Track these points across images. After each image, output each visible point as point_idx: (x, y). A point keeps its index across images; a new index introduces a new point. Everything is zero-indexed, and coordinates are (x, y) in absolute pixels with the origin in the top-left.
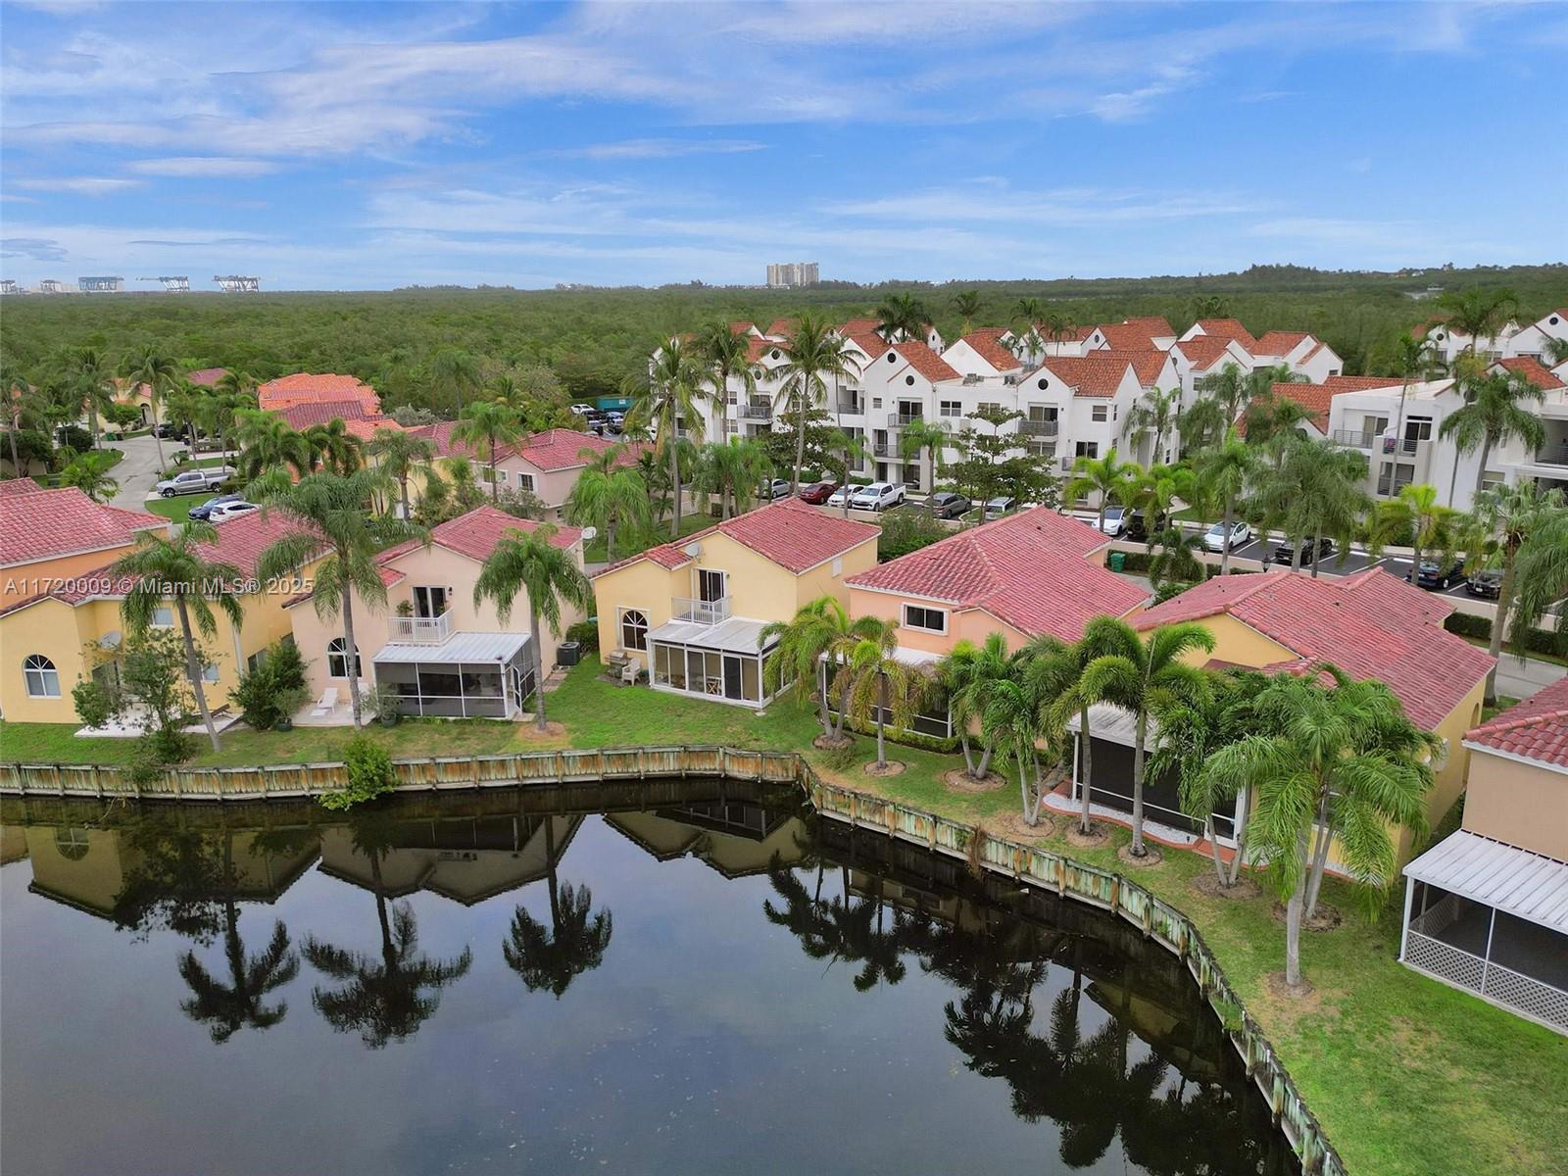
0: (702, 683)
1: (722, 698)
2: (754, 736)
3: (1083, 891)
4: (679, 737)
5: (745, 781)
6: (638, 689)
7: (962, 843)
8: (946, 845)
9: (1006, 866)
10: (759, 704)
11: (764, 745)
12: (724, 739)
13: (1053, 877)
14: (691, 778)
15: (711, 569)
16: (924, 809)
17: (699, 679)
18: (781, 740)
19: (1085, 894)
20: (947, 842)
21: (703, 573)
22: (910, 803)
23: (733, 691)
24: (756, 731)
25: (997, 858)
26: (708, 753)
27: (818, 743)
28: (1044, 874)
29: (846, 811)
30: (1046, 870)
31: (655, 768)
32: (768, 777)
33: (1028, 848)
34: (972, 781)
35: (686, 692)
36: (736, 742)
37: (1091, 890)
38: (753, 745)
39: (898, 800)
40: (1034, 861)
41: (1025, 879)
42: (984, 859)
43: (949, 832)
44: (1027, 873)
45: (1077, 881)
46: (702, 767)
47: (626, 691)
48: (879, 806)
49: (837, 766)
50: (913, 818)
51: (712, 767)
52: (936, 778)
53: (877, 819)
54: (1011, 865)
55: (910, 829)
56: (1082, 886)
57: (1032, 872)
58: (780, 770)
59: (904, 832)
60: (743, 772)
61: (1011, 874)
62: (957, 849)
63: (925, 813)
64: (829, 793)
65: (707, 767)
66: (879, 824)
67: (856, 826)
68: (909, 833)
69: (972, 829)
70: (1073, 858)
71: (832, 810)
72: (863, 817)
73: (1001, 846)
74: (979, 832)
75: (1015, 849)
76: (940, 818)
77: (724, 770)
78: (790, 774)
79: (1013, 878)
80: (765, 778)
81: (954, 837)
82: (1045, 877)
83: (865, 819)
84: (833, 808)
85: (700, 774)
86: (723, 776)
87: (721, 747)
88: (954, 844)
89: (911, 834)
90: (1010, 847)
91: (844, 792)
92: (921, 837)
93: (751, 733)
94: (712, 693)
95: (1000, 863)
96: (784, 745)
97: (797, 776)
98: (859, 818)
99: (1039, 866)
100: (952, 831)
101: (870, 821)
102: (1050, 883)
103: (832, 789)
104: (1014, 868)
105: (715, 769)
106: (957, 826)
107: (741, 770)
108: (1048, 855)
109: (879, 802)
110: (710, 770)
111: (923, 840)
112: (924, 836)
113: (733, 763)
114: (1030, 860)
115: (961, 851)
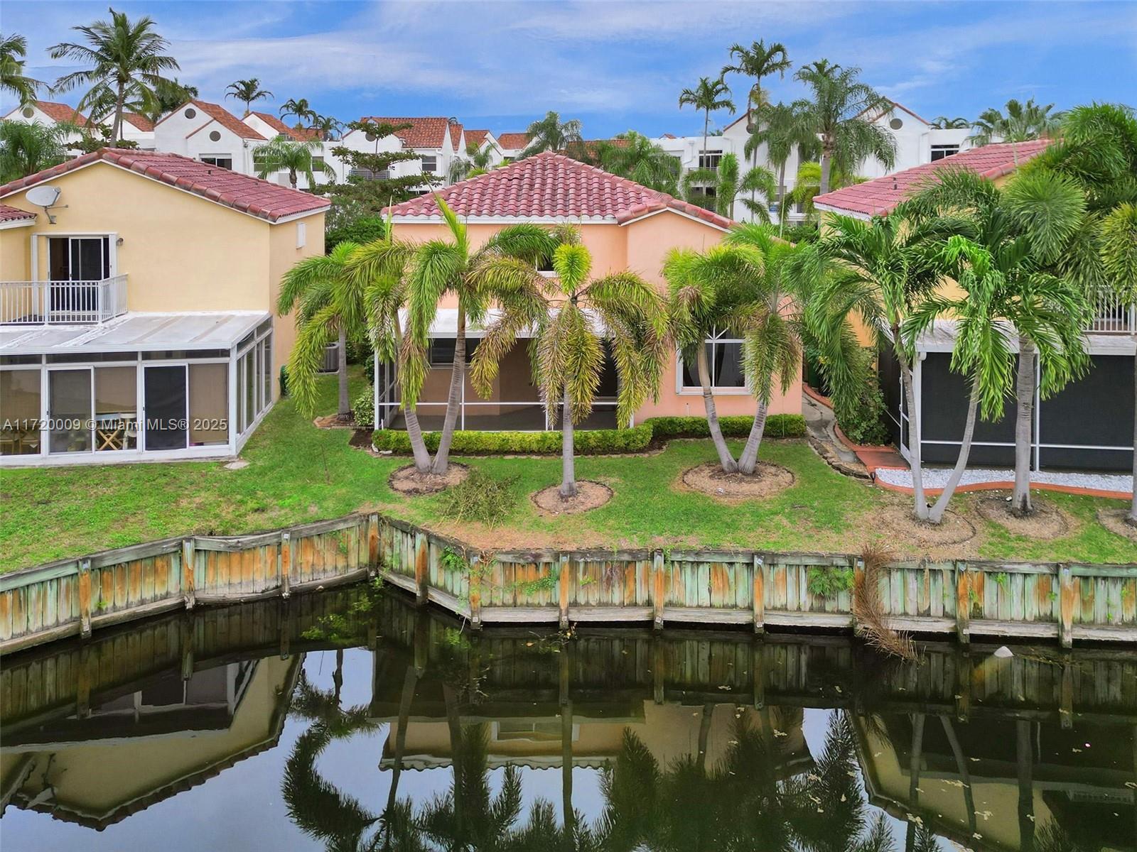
1: (141, 454)
2: (252, 504)
3: (1100, 618)
4: (65, 544)
5: (250, 601)
7: (821, 597)
8: (784, 608)
9: (927, 614)
10: (230, 449)
11: (281, 513)
12: (183, 525)
13: (1034, 608)
14: (103, 632)
16: (727, 545)
18: (319, 499)
19: (1107, 624)
20: (787, 601)
22: (694, 540)
24: (252, 493)
25: (907, 605)
26: (152, 559)
27: (402, 485)
28: (1013, 610)
29: (541, 598)
30: (1016, 598)
32: (304, 580)
33: (979, 564)
34: (740, 480)
35: (45, 458)
36: (214, 524)
38: (254, 520)
39: (660, 541)
40: (990, 586)
41: (977, 629)
43: (791, 579)
44: (977, 615)
45: (1086, 604)
46: (134, 598)
50: (703, 571)
51: (160, 591)
52: (678, 490)
53: (617, 596)
54: (936, 610)
56: (1099, 611)
57: (986, 612)
58: (330, 558)
59: (682, 605)
60: (241, 583)
61: (945, 627)
62: (811, 610)
63: (737, 553)
64: (497, 569)
65: (148, 595)
66: (622, 605)
67: (571, 623)
68: (695, 604)
69: (851, 559)
70: (1074, 560)
71: (504, 605)
72: (582, 599)
73: (911, 577)
74: (866, 558)
75: (948, 575)
76: (774, 555)
77: (192, 591)
78: (353, 561)
79: (952, 637)
80: (295, 584)
81: (804, 586)
82: (1016, 611)
83: (587, 604)
84: (509, 598)
85: (129, 616)
86: (189, 606)
87: (188, 540)
88: (806, 600)
89: (699, 606)
90: (933, 572)
91: (537, 556)
92: (724, 607)
93: (242, 502)
94: (108, 448)
95: (911, 610)
96: (330, 504)
97: (377, 561)
98: (574, 604)
99: (1001, 593)
100: (798, 576)
101: (601, 605)
102: (1030, 623)
103: (509, 559)
104: (946, 615)
105: (167, 596)
106: (812, 562)
107: (236, 580)
108: (1025, 568)
109: (626, 557)
110: (155, 599)
111: (733, 611)
112: (732, 602)
113: (215, 568)
114: (981, 588)
115: (822, 610)
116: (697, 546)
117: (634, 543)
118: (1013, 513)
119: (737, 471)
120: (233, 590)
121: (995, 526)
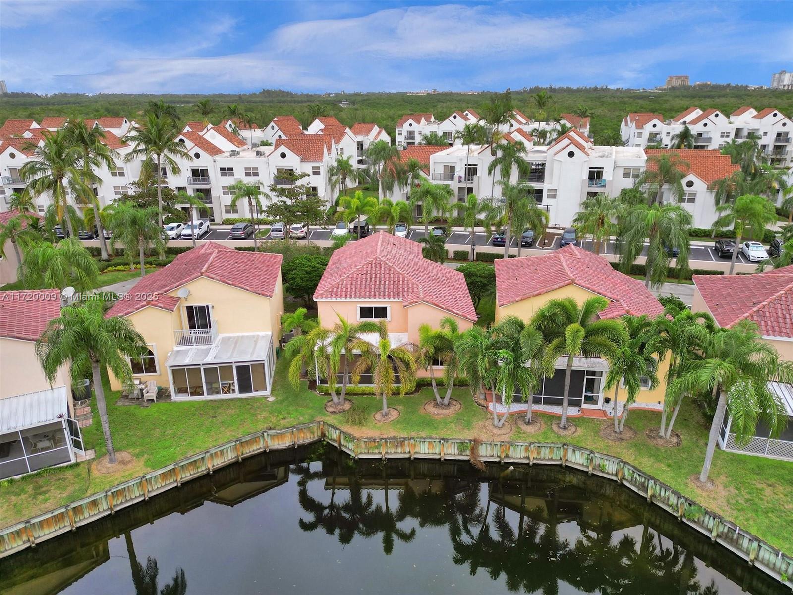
0: (218, 388)
1: (237, 395)
2: (281, 417)
3: (542, 458)
5: (285, 450)
6: (163, 405)
7: (462, 451)
8: (450, 454)
9: (493, 456)
10: (267, 392)
12: (262, 426)
13: (523, 455)
14: (245, 460)
15: (196, 304)
16: (433, 436)
17: (214, 385)
18: (303, 415)
19: (544, 459)
20: (451, 452)
21: (190, 309)
22: (423, 435)
23: (245, 388)
25: (487, 454)
26: (255, 440)
28: (518, 455)
29: (376, 451)
30: (519, 451)
32: (301, 442)
33: (508, 443)
34: (442, 408)
35: (206, 397)
36: (270, 425)
37: (549, 456)
38: (283, 423)
39: (413, 434)
40: (511, 448)
41: (506, 460)
42: (478, 456)
43: (452, 446)
44: (507, 456)
45: (538, 453)
46: (251, 450)
47: (153, 409)
48: (401, 442)
50: (426, 443)
51: (258, 447)
52: (422, 412)
53: (400, 450)
54: (495, 455)
55: (424, 451)
56: (542, 456)
57: (510, 455)
58: (308, 435)
59: (420, 453)
60: (282, 444)
61: (497, 460)
62: (459, 454)
63: (436, 439)
64: (363, 443)
65: (255, 448)
66: (401, 453)
67: (386, 458)
68: (423, 453)
69: (470, 441)
70: (536, 441)
71: (365, 453)
72: (389, 451)
73: (488, 446)
74: (475, 441)
75: (499, 445)
76: (447, 439)
77: (268, 447)
78: (316, 436)
79: (499, 462)
80: (298, 443)
81: (456, 448)
82: (518, 456)
83: (391, 452)
84: (366, 451)
85: (250, 455)
86: (267, 451)
87: (265, 432)
88: (457, 452)
89: (425, 453)
90: (495, 445)
91: (375, 439)
92: (432, 454)
93: (277, 416)
95: (488, 455)
96: (306, 417)
97: (323, 435)
98: (387, 453)
99: (514, 451)
100: (455, 445)
101: (395, 453)
102: (522, 459)
103: (366, 440)
104: (498, 456)
105: (260, 448)
106: (459, 441)
107: (280, 443)
108: (521, 444)
109: (402, 440)
110: (257, 450)
111: (435, 455)
112: (434, 452)
113: (274, 440)
114: (509, 449)
115: (462, 455)
117: (405, 435)
118: (525, 423)
119: (442, 404)
120: (280, 446)
121: (518, 428)
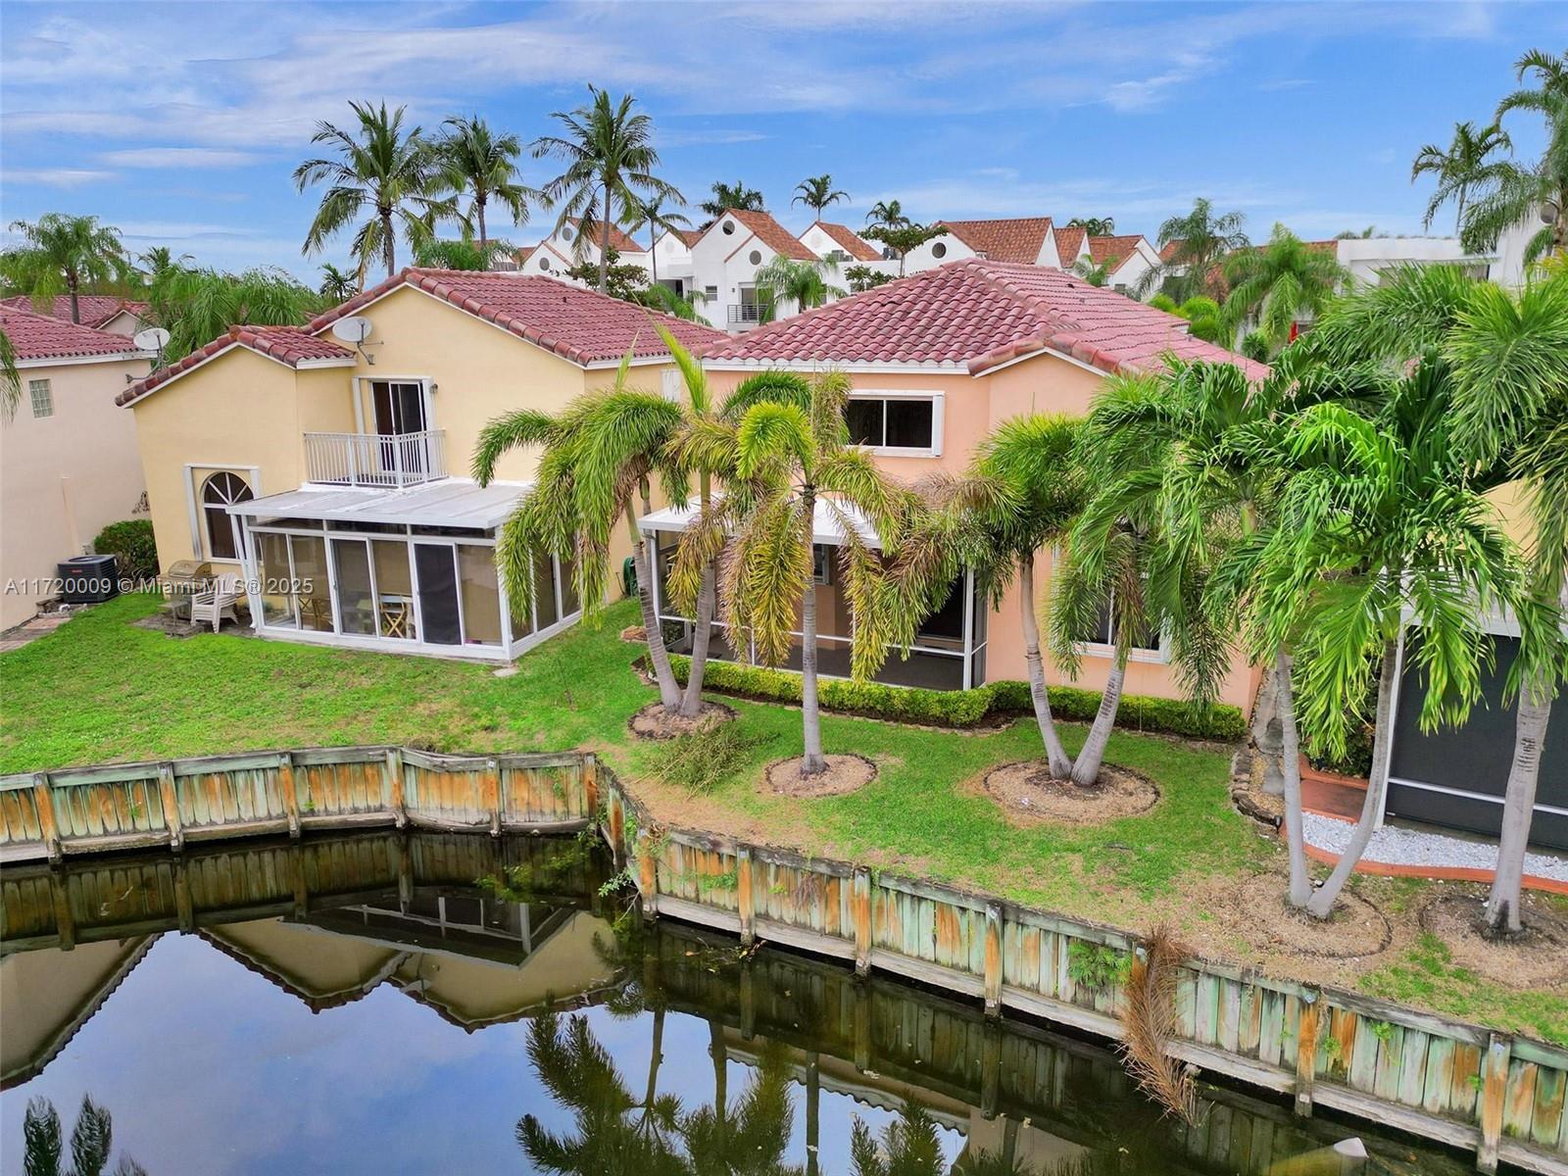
0: (369, 615)
1: (416, 645)
2: (484, 721)
4: (286, 733)
5: (459, 832)
6: (229, 641)
7: (1090, 987)
8: (1035, 990)
9: (1254, 1054)
10: (503, 650)
11: (506, 740)
12: (405, 734)
13: (1440, 1093)
14: (313, 836)
15: (396, 373)
16: (961, 882)
17: (362, 605)
20: (1040, 980)
21: (380, 388)
22: (918, 866)
23: (442, 626)
24: (490, 709)
25: (1220, 1032)
26: (360, 765)
27: (642, 724)
29: (725, 898)
30: (1411, 1069)
31: (213, 816)
32: (517, 819)
33: (1348, 999)
34: (1067, 793)
35: (335, 638)
36: (435, 737)
38: (480, 741)
39: (879, 860)
40: (1366, 1039)
41: (1332, 1100)
42: (1172, 1033)
43: (1046, 948)
44: (1337, 1077)
46: (347, 805)
47: (200, 642)
48: (825, 880)
49: (697, 777)
50: (926, 909)
51: (374, 803)
52: (967, 789)
53: (817, 917)
54: (1269, 1051)
55: (917, 943)
57: (1354, 1076)
58: (547, 800)
59: (899, 951)
60: (452, 809)
61: (1278, 1082)
62: (1074, 1001)
63: (967, 896)
64: (675, 849)
65: (361, 804)
66: (822, 932)
67: (757, 939)
68: (915, 954)
69: (1131, 939)
71: (686, 898)
72: (774, 913)
73: (1231, 992)
74: (1151, 946)
75: (1293, 1004)
76: (1019, 910)
77: (404, 808)
78: (575, 807)
79: (1286, 1100)
80: (510, 822)
81: (1064, 964)
82: (1410, 1092)
83: (781, 920)
84: (691, 891)
85: (341, 823)
86: (399, 824)
87: (392, 750)
88: (1066, 986)
89: (920, 958)
90: (1271, 995)
91: (716, 844)
92: (954, 967)
93: (476, 716)
94: (394, 635)
95: (1227, 1042)
96: (558, 734)
98: (764, 917)
99: (1385, 1051)
100: (1056, 948)
101: (799, 926)
102: (1431, 1115)
103: (687, 841)
104: (1285, 1066)
105: (381, 809)
106: (1076, 932)
107: (448, 805)
108: (1430, 1025)
109: (823, 869)
110: (368, 810)
111: (963, 976)
112: (963, 963)
113: (427, 788)
114: (1350, 1038)
115: (1090, 1007)
116: (919, 873)
117: (841, 851)
118: (1478, 929)
119: (1069, 778)
120: (445, 816)
121: (1429, 943)
